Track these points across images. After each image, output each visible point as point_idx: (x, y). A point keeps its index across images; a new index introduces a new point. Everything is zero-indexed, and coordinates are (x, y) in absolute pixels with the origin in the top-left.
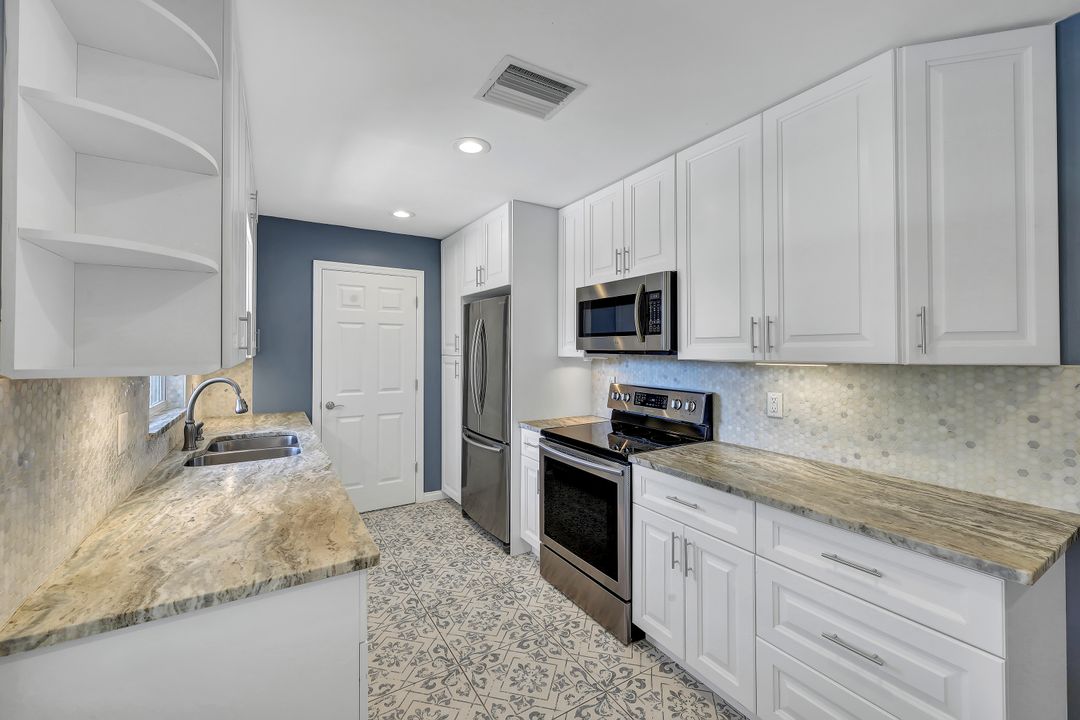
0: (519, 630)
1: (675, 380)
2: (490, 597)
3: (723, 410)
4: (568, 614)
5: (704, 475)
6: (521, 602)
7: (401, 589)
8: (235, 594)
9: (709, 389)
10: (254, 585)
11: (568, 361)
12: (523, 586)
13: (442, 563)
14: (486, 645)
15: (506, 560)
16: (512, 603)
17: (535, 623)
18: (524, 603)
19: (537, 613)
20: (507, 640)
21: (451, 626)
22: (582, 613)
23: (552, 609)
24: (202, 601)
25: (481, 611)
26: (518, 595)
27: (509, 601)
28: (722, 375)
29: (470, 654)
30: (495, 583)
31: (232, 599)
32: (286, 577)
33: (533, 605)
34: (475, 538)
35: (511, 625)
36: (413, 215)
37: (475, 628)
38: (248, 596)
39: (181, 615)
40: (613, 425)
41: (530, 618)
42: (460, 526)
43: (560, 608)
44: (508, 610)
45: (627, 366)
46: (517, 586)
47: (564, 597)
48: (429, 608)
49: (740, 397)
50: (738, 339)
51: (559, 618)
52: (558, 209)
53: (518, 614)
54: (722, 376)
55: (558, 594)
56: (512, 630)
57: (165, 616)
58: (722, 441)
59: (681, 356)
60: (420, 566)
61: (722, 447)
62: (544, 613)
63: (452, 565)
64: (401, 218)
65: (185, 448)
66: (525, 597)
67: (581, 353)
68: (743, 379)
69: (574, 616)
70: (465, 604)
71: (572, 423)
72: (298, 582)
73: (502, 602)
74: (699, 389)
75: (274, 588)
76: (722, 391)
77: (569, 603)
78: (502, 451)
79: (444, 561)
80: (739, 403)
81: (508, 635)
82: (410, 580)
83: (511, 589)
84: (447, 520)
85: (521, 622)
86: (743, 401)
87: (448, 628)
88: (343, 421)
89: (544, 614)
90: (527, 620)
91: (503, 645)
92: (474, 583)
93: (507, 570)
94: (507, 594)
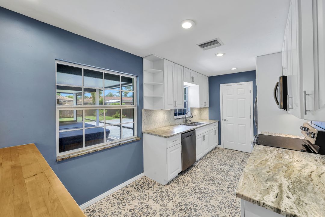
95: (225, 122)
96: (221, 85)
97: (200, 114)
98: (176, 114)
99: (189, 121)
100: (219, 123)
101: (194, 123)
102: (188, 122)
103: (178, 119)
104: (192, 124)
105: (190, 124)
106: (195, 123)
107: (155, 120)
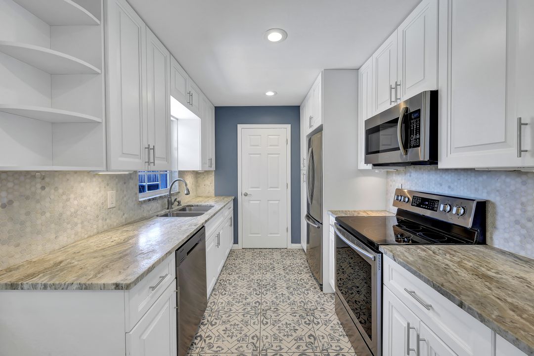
0: (304, 345)
1: (449, 187)
2: (298, 315)
3: (499, 218)
4: (342, 347)
5: (440, 280)
6: (314, 326)
7: (256, 294)
8: (57, 287)
9: (482, 196)
10: (65, 284)
11: (364, 172)
12: (321, 315)
13: (283, 285)
14: (280, 346)
15: (319, 294)
16: (309, 324)
17: (316, 344)
18: (316, 327)
19: (321, 338)
20: (293, 349)
21: (267, 325)
22: (353, 350)
23: (332, 339)
24: (43, 286)
25: (288, 322)
26: (315, 320)
27: (308, 322)
28: (498, 183)
29: (268, 348)
30: (305, 307)
31: (55, 289)
32: (80, 284)
33: (321, 331)
34: (308, 275)
35: (301, 339)
36: (276, 93)
37: (280, 333)
38: (62, 289)
39: (35, 290)
40: (398, 220)
41: (315, 339)
42: (303, 266)
43: (338, 340)
44: (304, 328)
45: (410, 176)
46: (317, 314)
47: (345, 333)
48: (263, 310)
49: (519, 206)
50: (504, 144)
51: (334, 348)
52: (358, 69)
53: (309, 334)
54: (498, 185)
55: (341, 329)
56: (300, 343)
57: (28, 289)
58: (496, 246)
59: (441, 165)
60: (271, 284)
61: (492, 253)
62: (326, 340)
63: (287, 288)
64: (270, 96)
65: (168, 209)
66: (318, 323)
67: (370, 166)
68: (524, 188)
69: (346, 350)
70: (282, 314)
71: (364, 215)
72: (86, 289)
73: (303, 321)
74: (472, 196)
75: (74, 288)
76: (498, 199)
77: (347, 339)
78: (319, 227)
79: (284, 285)
80: (518, 212)
81: (296, 346)
82: (263, 290)
83: (313, 314)
84: (298, 261)
85: (308, 340)
86: (524, 211)
87: (267, 326)
88: (252, 202)
89: (324, 340)
90: (312, 340)
91: (289, 351)
92: (294, 303)
93: (317, 301)
94: (308, 317)
95: (246, 197)
96: (240, 126)
97: (197, 185)
98: (142, 189)
99: (176, 203)
100: (235, 201)
101: (188, 206)
102: (175, 207)
103: (149, 200)
104: (184, 209)
105: (180, 210)
106: (192, 206)
107: (61, 215)
